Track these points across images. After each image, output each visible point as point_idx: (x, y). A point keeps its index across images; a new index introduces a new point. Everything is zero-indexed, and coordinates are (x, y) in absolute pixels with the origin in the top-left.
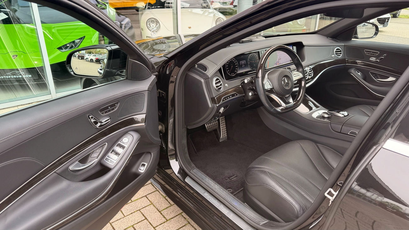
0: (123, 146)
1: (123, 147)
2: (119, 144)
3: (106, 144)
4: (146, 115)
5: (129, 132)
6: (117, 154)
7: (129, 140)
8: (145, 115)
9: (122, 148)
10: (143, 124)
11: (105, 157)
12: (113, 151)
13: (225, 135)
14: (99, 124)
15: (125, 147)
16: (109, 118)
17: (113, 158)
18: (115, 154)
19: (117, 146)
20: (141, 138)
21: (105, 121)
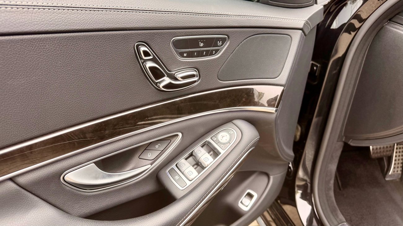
0: (216, 149)
1: (216, 153)
2: (209, 143)
3: (177, 135)
4: (283, 90)
5: (235, 122)
6: (198, 165)
7: (230, 140)
8: (282, 88)
9: (212, 153)
10: (273, 110)
11: (171, 165)
12: (191, 155)
13: (397, 171)
14: (167, 80)
15: (220, 153)
16: (195, 73)
17: (186, 172)
18: (194, 163)
19: (202, 147)
20: (260, 141)
21: (184, 78)
